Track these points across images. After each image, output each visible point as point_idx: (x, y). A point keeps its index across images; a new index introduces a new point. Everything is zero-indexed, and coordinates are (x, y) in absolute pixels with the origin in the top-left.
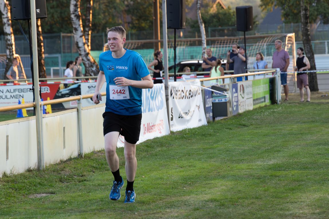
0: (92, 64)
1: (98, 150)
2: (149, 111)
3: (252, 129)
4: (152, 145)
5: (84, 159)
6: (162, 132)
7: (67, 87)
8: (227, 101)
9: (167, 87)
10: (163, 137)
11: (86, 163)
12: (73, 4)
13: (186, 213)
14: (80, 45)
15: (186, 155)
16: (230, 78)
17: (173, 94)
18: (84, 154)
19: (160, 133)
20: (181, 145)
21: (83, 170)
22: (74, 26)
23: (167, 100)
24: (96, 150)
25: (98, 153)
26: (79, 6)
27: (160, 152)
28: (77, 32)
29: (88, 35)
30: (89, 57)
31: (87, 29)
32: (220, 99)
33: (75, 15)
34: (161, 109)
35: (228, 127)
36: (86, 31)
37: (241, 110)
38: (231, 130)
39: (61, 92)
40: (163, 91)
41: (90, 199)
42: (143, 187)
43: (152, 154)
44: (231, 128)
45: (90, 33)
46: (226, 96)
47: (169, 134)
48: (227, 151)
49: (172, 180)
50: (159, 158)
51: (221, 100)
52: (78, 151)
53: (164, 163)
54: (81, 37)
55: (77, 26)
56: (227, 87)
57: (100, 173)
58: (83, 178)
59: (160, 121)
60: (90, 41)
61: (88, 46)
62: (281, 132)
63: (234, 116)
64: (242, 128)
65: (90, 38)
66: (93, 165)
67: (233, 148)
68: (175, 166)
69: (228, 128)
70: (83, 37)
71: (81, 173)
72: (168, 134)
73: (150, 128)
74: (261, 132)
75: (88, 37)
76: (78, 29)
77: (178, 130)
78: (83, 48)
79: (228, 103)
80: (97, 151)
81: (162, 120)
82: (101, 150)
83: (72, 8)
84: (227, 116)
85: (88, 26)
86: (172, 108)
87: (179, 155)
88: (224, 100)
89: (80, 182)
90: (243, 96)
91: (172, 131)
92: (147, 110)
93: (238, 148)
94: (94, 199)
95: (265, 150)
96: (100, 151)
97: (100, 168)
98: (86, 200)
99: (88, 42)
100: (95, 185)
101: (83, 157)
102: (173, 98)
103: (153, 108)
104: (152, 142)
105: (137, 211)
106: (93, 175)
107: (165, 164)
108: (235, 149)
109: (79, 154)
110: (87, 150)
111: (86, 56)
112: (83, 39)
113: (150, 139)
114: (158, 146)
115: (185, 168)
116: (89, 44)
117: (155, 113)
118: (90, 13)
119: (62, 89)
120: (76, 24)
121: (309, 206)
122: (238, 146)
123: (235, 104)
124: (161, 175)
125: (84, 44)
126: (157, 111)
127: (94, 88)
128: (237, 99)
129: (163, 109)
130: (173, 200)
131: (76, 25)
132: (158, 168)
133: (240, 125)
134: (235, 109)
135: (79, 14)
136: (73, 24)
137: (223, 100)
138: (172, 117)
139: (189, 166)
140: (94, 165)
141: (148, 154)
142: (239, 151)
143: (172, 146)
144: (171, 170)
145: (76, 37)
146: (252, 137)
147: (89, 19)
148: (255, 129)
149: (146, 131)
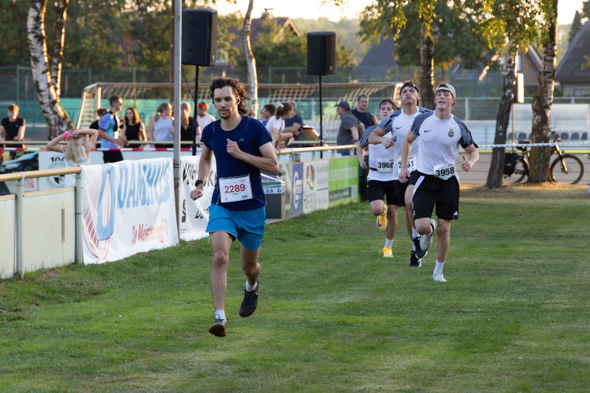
0: (61, 120)
1: (51, 267)
2: (143, 204)
3: (322, 242)
4: (144, 262)
5: (24, 282)
6: (164, 240)
7: (15, 158)
8: (281, 193)
9: (178, 165)
10: (164, 250)
11: (26, 289)
12: (33, 17)
13: (181, 382)
14: (42, 86)
15: (200, 283)
16: (291, 153)
17: (188, 177)
18: (23, 273)
19: (162, 242)
20: (194, 265)
21: (19, 300)
22: (33, 54)
23: (177, 186)
24: (46, 267)
25: (49, 272)
26: (42, 20)
27: (157, 275)
28: (37, 64)
29: (57, 70)
30: (56, 108)
31: (55, 60)
32: (270, 189)
33: (35, 34)
34: (166, 201)
35: (279, 237)
36: (54, 64)
37: (307, 208)
38: (285, 243)
39: (4, 166)
40: (169, 170)
41: (22, 350)
42: (116, 333)
43: (142, 277)
44: (285, 238)
45: (60, 66)
46: (280, 183)
47: (177, 245)
48: (272, 278)
49: (169, 325)
50: (153, 285)
51: (272, 190)
52: (14, 268)
53: (161, 294)
54: (44, 72)
55: (38, 55)
56: (284, 169)
57: (48, 306)
58: (16, 314)
59: (163, 221)
60: (59, 80)
61: (56, 89)
62: (369, 249)
63: (295, 218)
64: (305, 239)
65: (59, 76)
66: (37, 293)
67: (283, 273)
68: (178, 301)
69: (280, 239)
70: (48, 73)
71: (15, 305)
72: (175, 245)
73: (143, 233)
74: (336, 248)
75: (57, 74)
76: (39, 59)
77: (194, 239)
78: (47, 93)
79: (283, 195)
80: (48, 268)
81: (166, 221)
82: (54, 268)
83: (30, 23)
84: (279, 217)
85: (58, 55)
86: (184, 201)
87: (188, 281)
88: (277, 190)
89: (10, 320)
90: (312, 185)
91: (183, 239)
92: (140, 202)
93: (291, 273)
94: (28, 352)
95: (338, 278)
96: (53, 270)
97: (50, 299)
98: (14, 352)
99: (57, 82)
100: (35, 328)
101: (23, 278)
102: (188, 183)
103: (150, 199)
104: (147, 257)
105: (99, 375)
106: (35, 310)
107: (162, 296)
108: (286, 275)
109: (16, 272)
110: (29, 265)
111: (52, 105)
112: (47, 77)
113: (142, 251)
114: (155, 264)
115: (194, 304)
116: (58, 85)
117: (154, 207)
118: (61, 33)
119: (6, 160)
120: (36, 50)
121: (394, 378)
122: (292, 269)
123: (297, 198)
124: (150, 315)
125: (49, 85)
126: (158, 205)
127: (61, 162)
128: (301, 189)
129: (168, 201)
130: (164, 357)
131: (36, 52)
132: (148, 303)
133: (302, 234)
134: (296, 206)
135: (41, 34)
136: (31, 50)
137: (275, 191)
138: (184, 215)
139: (203, 301)
140: (40, 292)
141: (135, 278)
142: (292, 278)
143: (180, 265)
144: (170, 306)
145: (36, 73)
146: (318, 256)
147: (60, 43)
148: (325, 242)
149: (137, 238)
